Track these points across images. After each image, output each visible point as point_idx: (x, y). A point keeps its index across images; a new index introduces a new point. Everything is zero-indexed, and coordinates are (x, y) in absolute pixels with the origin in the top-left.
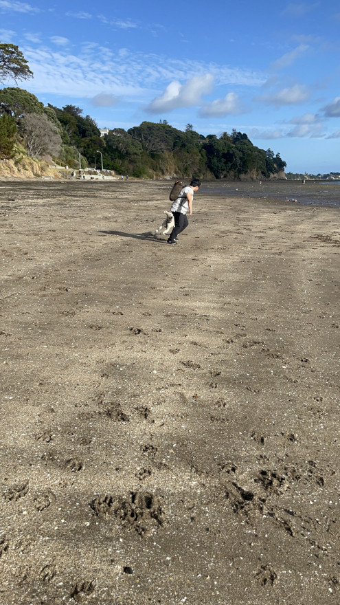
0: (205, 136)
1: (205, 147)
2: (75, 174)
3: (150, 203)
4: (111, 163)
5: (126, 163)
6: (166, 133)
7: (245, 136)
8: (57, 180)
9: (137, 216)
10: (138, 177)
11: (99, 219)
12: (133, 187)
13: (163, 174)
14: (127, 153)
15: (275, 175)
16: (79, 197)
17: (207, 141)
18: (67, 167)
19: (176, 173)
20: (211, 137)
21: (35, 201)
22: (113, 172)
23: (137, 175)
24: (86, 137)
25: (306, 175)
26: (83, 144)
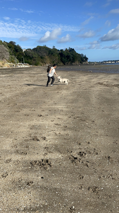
0: (60, 50)
1: (60, 54)
2: (15, 66)
3: (42, 74)
4: (27, 61)
5: (32, 61)
6: (46, 50)
7: (73, 49)
8: (9, 68)
9: (38, 79)
10: (37, 65)
11: (25, 81)
12: (35, 69)
13: (46, 64)
14: (32, 57)
15: (85, 63)
16: (17, 73)
17: (60, 52)
18: (12, 63)
19: (50, 63)
20: (61, 50)
21: (2, 75)
22: (28, 64)
23: (36, 64)
24: (18, 52)
25: (95, 62)
26: (17, 55)
